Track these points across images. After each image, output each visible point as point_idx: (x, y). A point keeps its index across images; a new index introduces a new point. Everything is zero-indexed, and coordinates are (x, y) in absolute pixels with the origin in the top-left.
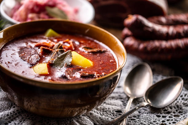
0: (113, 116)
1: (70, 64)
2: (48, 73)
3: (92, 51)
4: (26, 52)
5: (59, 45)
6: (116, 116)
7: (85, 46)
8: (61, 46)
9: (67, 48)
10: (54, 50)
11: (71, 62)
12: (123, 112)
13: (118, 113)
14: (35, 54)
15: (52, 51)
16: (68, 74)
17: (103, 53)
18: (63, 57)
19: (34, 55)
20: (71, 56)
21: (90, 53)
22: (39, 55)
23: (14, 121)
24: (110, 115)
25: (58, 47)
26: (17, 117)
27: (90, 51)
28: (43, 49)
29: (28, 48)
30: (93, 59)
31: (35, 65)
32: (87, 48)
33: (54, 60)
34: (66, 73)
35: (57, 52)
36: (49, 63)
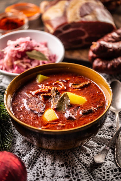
0: (108, 132)
1: (70, 104)
2: (58, 118)
3: (80, 87)
4: (32, 102)
5: (54, 90)
6: (110, 132)
7: (73, 83)
8: (56, 89)
9: (60, 89)
10: (52, 94)
11: (70, 103)
12: (114, 127)
13: (111, 129)
14: (39, 102)
16: (72, 114)
17: (89, 86)
18: (62, 101)
19: (39, 104)
20: (68, 97)
21: (80, 89)
22: (42, 102)
23: (39, 158)
24: (106, 132)
25: (54, 91)
26: (39, 154)
27: (78, 87)
28: (44, 96)
29: (31, 98)
30: (84, 94)
31: (44, 112)
32: (75, 85)
33: (56, 104)
34: (71, 114)
35: (55, 96)
36: (54, 108)
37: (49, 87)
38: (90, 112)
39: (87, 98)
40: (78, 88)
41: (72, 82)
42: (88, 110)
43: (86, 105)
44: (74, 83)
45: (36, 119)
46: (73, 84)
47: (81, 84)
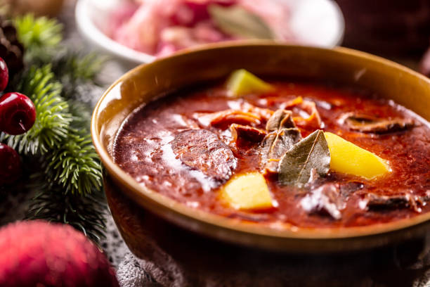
1: (327, 170)
2: (275, 204)
3: (373, 129)
4: (191, 144)
5: (282, 118)
7: (351, 114)
8: (289, 119)
9: (303, 123)
10: (270, 131)
11: (328, 166)
14: (219, 147)
15: (264, 135)
16: (331, 201)
17: (406, 132)
18: (301, 155)
19: (217, 152)
20: (325, 148)
21: (372, 136)
22: (230, 147)
25: (280, 121)
27: (368, 127)
28: (239, 130)
29: (194, 132)
30: (385, 152)
31: (227, 180)
32: (359, 120)
33: (278, 162)
34: (327, 199)
35: (280, 137)
36: (268, 171)
37: (264, 113)
38: (397, 205)
39: (394, 165)
40: (366, 132)
41: (350, 111)
42: (391, 200)
43: (387, 185)
44: (358, 116)
45: (194, 195)
46: (351, 118)
47: (380, 122)
